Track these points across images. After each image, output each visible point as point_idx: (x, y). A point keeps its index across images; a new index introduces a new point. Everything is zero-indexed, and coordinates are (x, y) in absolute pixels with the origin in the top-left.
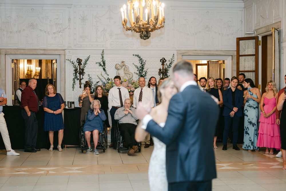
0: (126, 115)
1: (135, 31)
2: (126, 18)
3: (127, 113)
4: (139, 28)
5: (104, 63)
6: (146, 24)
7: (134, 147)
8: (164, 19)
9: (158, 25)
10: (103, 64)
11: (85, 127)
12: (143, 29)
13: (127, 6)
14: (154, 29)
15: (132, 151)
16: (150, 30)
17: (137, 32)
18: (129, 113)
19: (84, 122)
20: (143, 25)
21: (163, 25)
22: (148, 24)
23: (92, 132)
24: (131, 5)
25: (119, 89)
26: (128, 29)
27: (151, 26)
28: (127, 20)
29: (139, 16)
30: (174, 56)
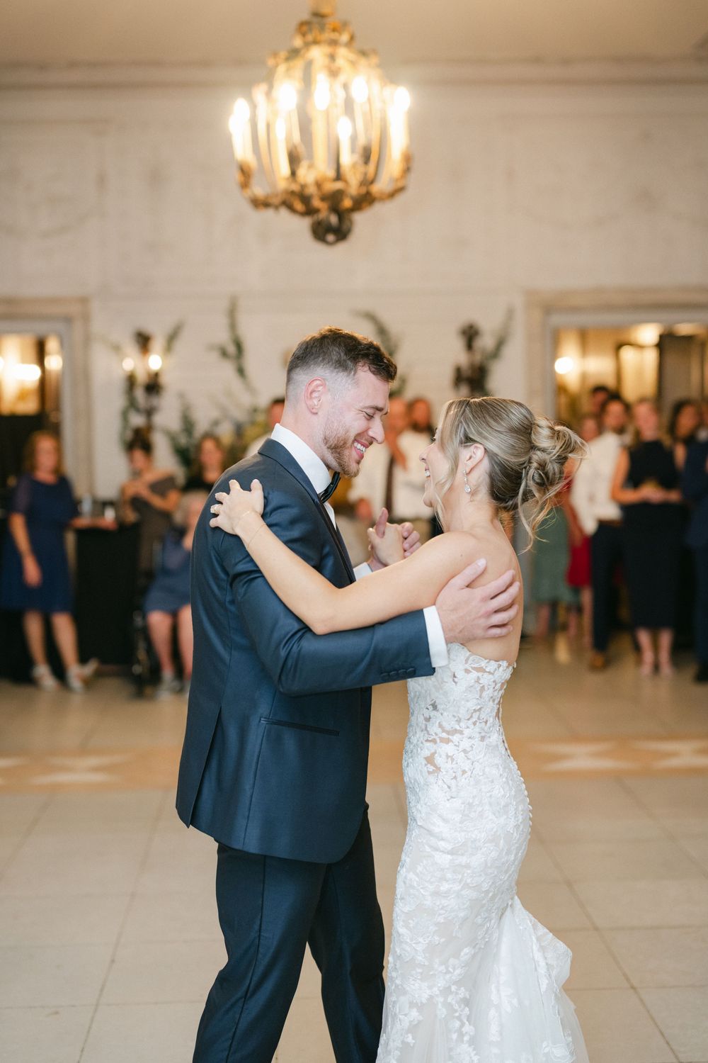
1: (291, 208)
5: (239, 346)
6: (329, 180)
9: (379, 187)
10: (235, 352)
11: (155, 595)
13: (254, 107)
14: (365, 200)
16: (347, 203)
19: (150, 575)
22: (339, 176)
23: (175, 615)
26: (260, 204)
27: (353, 187)
28: (249, 167)
29: (296, 147)
30: (510, 314)
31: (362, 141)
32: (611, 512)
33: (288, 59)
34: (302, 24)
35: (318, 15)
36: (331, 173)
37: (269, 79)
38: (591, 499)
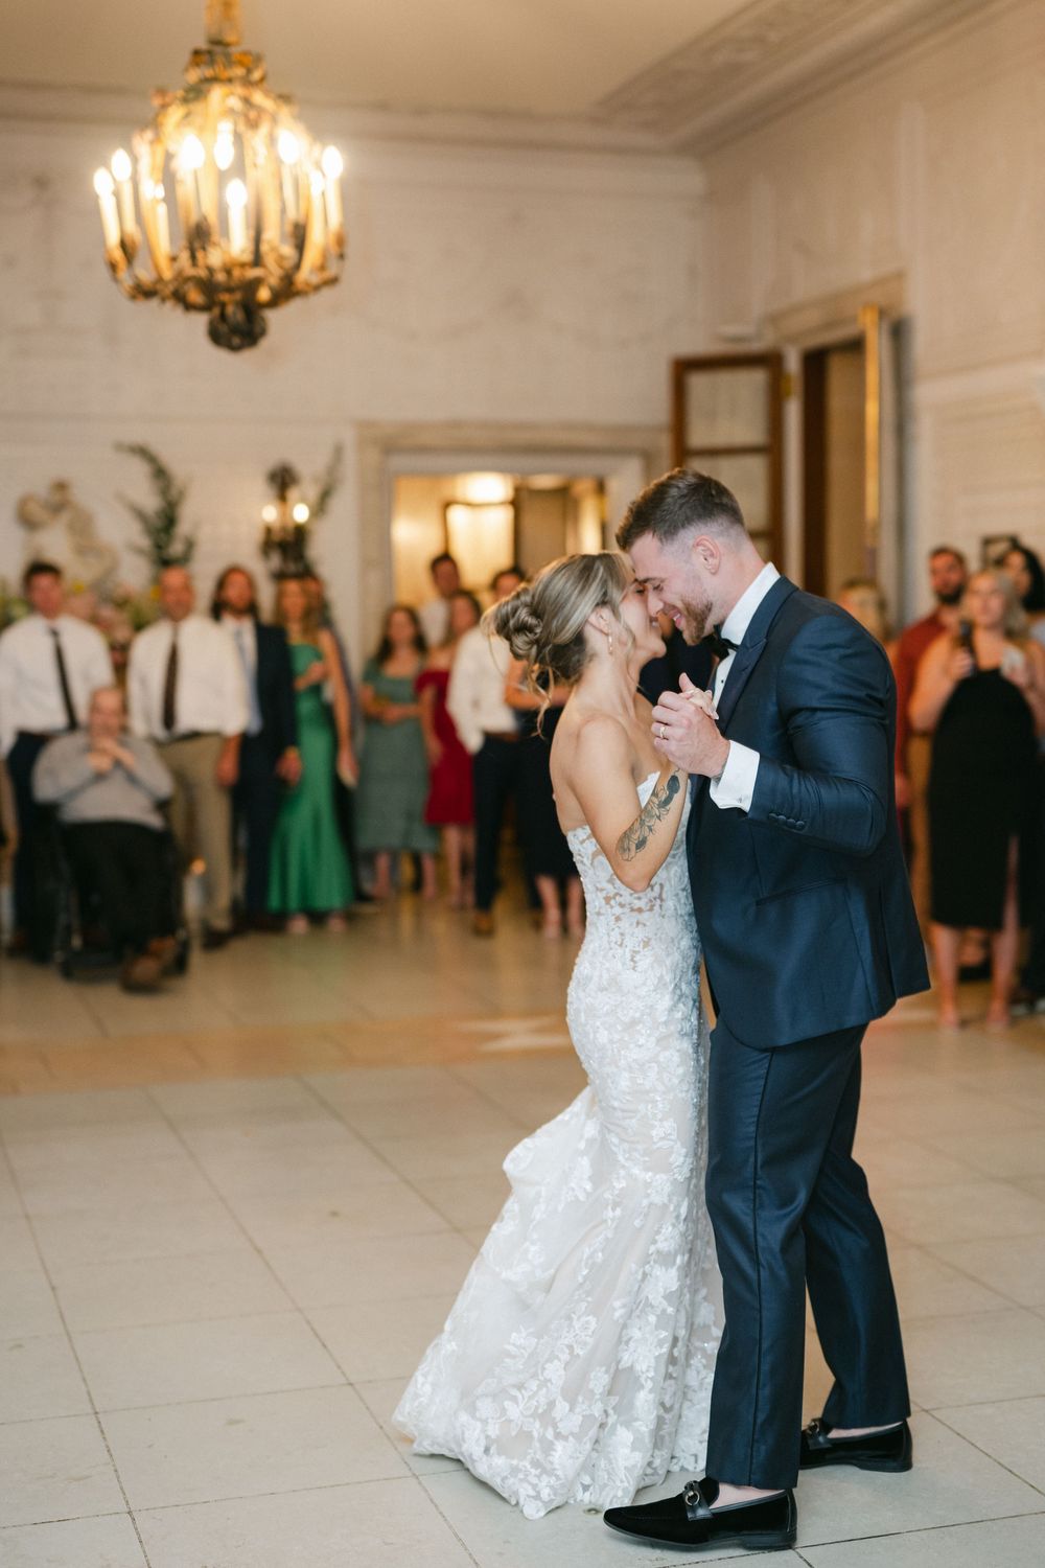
0: (100, 777)
1: (179, 298)
2: (131, 226)
3: (103, 763)
4: (208, 286)
6: (243, 265)
7: (155, 944)
8: (341, 241)
9: (306, 275)
12: (230, 290)
13: (135, 160)
14: (286, 291)
15: (145, 968)
16: (264, 294)
17: (189, 307)
18: (118, 764)
20: (228, 271)
21: (331, 272)
22: (257, 260)
24: (153, 154)
25: (55, 634)
26: (144, 292)
27: (272, 273)
28: (133, 242)
29: (205, 219)
30: (338, 451)
31: (292, 215)
32: (502, 721)
33: (185, 100)
34: (197, 53)
35: (217, 42)
36: (248, 257)
37: (153, 123)
38: (476, 704)
